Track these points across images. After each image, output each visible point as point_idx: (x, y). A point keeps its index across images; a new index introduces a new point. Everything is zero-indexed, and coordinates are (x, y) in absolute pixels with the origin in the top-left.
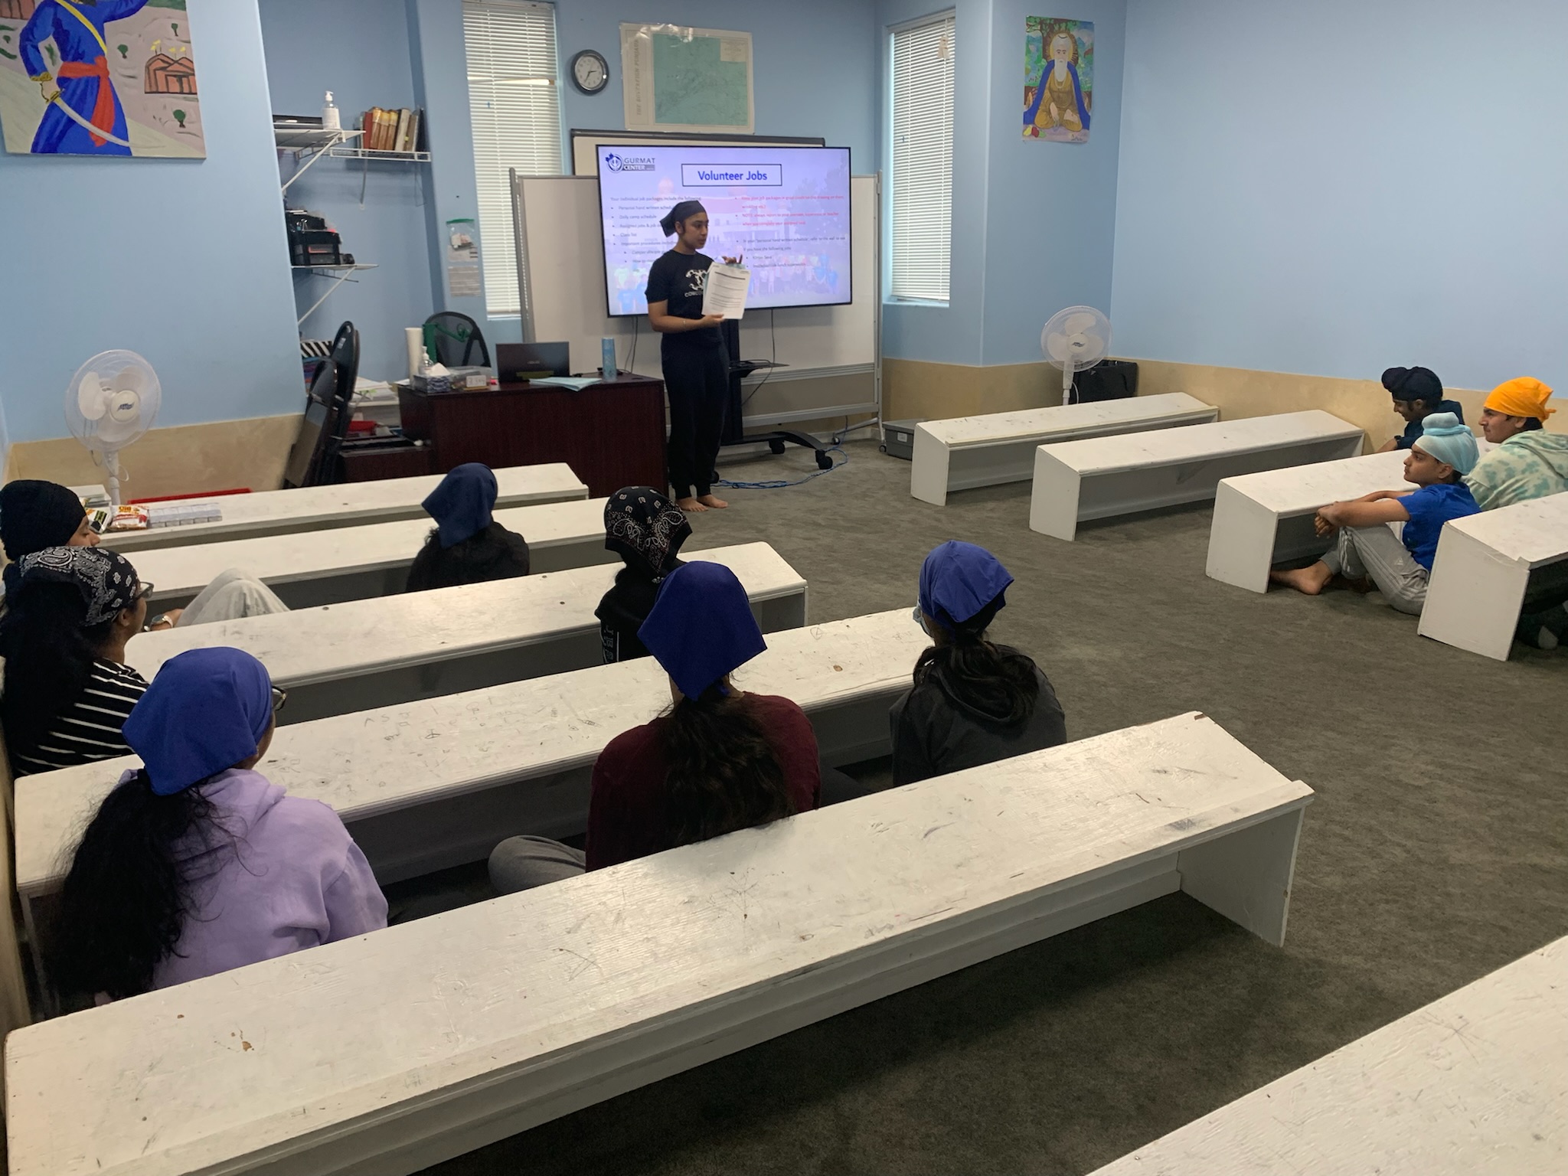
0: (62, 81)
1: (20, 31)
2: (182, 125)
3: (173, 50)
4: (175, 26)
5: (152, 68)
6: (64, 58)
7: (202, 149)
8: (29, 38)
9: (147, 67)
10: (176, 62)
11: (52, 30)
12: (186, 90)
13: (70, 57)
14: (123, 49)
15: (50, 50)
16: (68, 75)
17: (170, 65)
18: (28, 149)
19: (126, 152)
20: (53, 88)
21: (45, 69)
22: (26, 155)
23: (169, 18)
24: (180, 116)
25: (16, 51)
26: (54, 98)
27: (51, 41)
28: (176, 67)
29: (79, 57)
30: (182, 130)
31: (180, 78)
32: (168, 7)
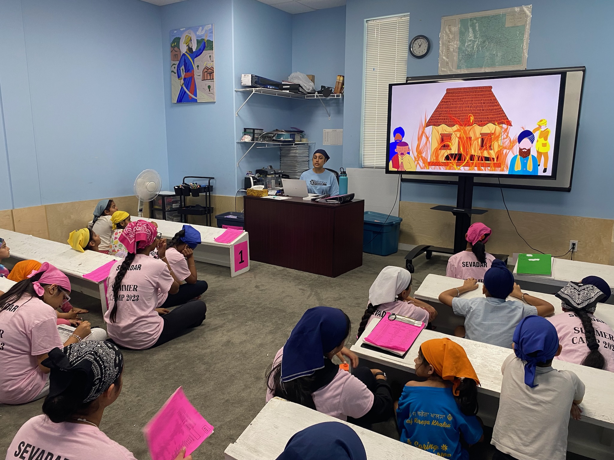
0: (185, 79)
1: (177, 65)
2: (210, 91)
3: (209, 65)
4: (210, 56)
5: (204, 72)
6: (185, 72)
7: (214, 99)
8: (179, 67)
9: (203, 72)
10: (210, 69)
11: (183, 63)
12: (211, 79)
13: (187, 71)
14: (198, 66)
15: (183, 70)
16: (186, 77)
17: (208, 70)
18: (176, 102)
19: (195, 101)
20: (182, 81)
21: (181, 76)
22: (176, 103)
23: (209, 54)
24: (209, 87)
25: (176, 72)
26: (182, 85)
27: (183, 67)
28: (210, 71)
29: (188, 71)
30: (210, 92)
31: (210, 74)
32: (209, 50)
